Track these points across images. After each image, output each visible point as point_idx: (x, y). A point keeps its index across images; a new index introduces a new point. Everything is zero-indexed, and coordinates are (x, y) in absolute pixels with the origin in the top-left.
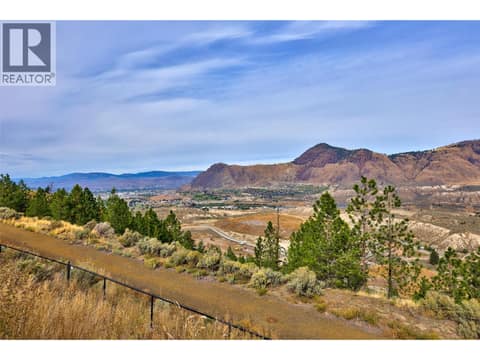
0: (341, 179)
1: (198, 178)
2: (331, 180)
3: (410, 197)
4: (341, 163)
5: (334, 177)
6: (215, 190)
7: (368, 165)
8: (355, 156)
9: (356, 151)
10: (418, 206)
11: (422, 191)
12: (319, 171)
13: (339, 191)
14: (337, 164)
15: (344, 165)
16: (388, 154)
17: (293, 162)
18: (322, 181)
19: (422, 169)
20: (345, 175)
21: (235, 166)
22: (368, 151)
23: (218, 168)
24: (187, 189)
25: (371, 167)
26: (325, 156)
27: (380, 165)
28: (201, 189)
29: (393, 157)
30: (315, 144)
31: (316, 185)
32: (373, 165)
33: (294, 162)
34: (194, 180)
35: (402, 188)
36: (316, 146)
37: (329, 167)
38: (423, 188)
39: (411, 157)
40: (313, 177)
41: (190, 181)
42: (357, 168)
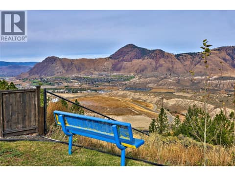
0: (143, 71)
1: (34, 67)
2: (136, 71)
3: (188, 84)
4: (143, 59)
5: (138, 69)
6: (50, 77)
7: (162, 61)
8: (153, 55)
9: (154, 51)
10: (193, 90)
11: (195, 80)
12: (129, 64)
13: (142, 79)
14: (141, 60)
15: (145, 61)
16: (174, 54)
17: (109, 57)
18: (130, 72)
19: (195, 65)
20: (146, 68)
21: (65, 59)
22: (162, 51)
23: (51, 60)
24: (26, 77)
25: (164, 62)
26: (132, 54)
27: (169, 61)
28: (37, 76)
29: (178, 56)
30: (126, 45)
31: (126, 74)
32: (165, 61)
33: (111, 57)
34: (32, 69)
35: (183, 78)
36: (127, 46)
37: (135, 61)
38: (196, 77)
39: (189, 56)
40: (124, 68)
41: (28, 70)
42: (154, 63)
